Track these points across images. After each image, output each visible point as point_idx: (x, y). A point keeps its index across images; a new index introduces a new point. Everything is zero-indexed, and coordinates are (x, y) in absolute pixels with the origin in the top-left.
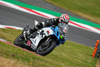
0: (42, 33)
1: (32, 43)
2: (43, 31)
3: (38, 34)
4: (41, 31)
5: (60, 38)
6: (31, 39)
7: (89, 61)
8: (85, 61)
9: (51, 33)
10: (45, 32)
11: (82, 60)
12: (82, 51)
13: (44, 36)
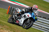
0: (25, 16)
1: (19, 22)
3: (22, 17)
6: (18, 20)
7: (5, 16)
8: (3, 16)
9: (30, 16)
10: (26, 16)
11: (2, 15)
12: (2, 11)
13: (26, 18)
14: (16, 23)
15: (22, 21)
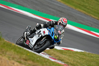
1: (30, 42)
2: (40, 31)
3: (36, 34)
4: (38, 31)
5: (55, 38)
6: (29, 39)
14: (26, 44)
15: (34, 40)
